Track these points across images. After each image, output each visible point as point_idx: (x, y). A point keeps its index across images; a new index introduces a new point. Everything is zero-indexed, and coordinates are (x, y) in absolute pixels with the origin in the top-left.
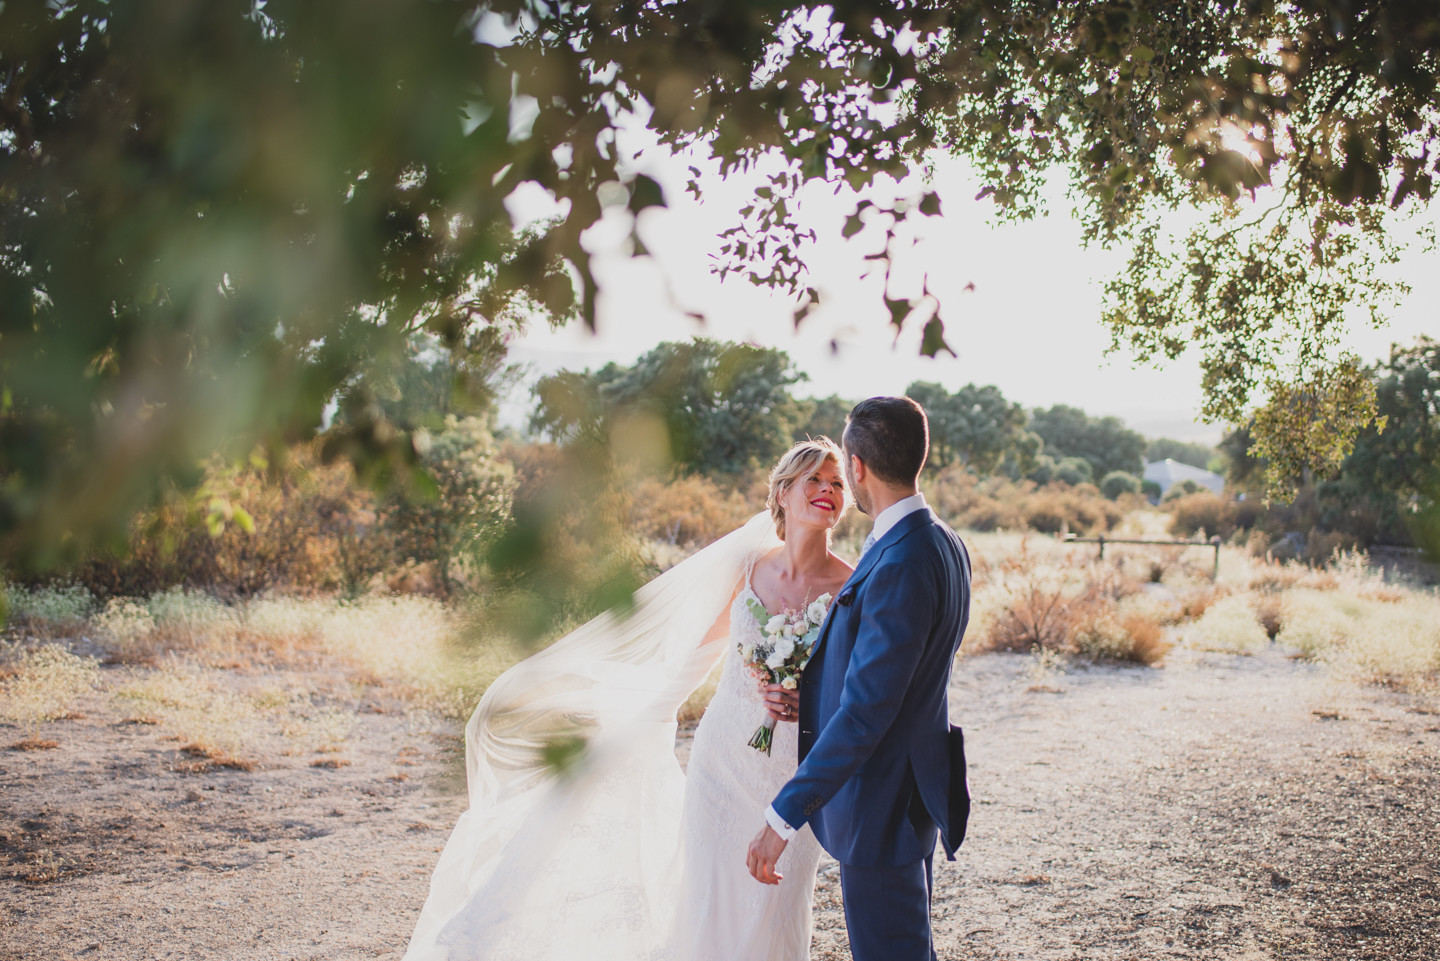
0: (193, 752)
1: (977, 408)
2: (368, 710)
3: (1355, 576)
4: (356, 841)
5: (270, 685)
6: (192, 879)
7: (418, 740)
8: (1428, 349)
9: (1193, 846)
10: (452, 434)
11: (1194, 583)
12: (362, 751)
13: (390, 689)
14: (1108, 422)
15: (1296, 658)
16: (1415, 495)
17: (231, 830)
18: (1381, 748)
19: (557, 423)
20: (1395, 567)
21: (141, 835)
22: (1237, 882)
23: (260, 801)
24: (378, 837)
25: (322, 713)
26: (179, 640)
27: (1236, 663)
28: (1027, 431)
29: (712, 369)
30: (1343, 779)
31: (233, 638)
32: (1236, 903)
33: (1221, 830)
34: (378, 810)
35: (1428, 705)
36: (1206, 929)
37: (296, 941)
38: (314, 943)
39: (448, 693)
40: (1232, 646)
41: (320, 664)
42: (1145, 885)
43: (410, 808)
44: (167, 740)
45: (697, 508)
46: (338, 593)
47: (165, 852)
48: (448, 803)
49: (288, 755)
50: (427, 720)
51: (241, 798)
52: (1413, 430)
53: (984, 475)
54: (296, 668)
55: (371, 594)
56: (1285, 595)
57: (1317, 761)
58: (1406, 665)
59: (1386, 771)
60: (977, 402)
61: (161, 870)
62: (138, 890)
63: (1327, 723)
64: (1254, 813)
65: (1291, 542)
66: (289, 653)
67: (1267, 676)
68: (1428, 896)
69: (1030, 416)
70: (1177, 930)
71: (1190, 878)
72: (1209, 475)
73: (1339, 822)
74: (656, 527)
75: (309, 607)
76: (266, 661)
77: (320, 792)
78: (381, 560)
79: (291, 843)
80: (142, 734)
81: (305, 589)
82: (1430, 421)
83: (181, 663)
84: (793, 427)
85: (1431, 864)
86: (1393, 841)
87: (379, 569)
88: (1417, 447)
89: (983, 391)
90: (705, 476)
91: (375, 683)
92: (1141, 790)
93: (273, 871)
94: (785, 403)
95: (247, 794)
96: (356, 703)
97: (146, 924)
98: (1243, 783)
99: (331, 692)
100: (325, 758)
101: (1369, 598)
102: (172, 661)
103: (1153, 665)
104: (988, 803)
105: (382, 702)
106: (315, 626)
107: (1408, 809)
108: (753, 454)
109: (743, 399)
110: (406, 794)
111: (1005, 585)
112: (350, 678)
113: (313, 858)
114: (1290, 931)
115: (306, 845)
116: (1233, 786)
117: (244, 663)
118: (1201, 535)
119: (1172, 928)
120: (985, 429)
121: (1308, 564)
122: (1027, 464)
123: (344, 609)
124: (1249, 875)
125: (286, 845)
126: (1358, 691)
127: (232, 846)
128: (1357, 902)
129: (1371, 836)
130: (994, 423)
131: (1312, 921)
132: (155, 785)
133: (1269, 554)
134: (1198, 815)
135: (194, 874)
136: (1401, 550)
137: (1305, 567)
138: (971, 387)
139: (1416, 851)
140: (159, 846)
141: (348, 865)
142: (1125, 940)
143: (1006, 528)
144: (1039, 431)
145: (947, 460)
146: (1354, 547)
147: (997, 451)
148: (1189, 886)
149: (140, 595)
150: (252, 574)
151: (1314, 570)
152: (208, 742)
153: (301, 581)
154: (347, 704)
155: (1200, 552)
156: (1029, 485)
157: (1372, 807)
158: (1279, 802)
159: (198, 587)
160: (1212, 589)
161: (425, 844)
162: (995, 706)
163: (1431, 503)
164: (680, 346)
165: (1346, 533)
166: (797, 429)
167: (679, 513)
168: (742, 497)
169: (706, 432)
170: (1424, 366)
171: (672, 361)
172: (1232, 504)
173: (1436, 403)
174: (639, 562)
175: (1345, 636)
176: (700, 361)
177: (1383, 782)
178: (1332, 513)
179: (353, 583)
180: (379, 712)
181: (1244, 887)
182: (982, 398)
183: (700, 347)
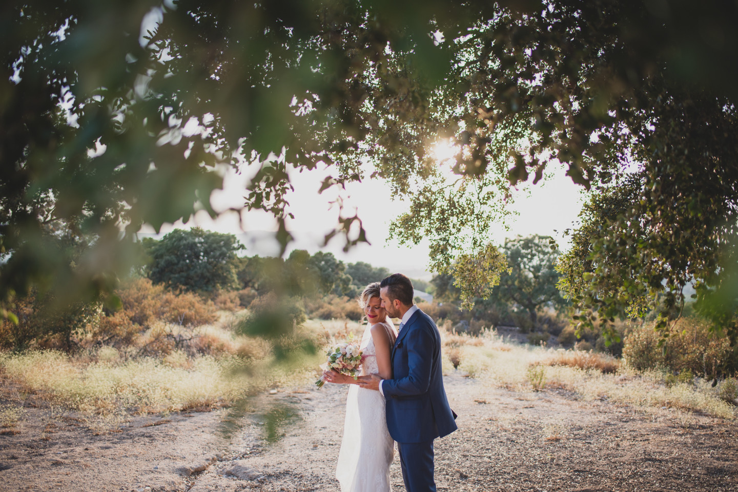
1: (323, 263)
2: (28, 405)
3: (491, 340)
4: (25, 471)
7: (56, 420)
8: (521, 240)
12: (26, 426)
13: (40, 396)
14: (382, 270)
15: (467, 377)
16: (516, 304)
18: (504, 416)
20: (509, 336)
22: (445, 478)
24: (37, 469)
25: (6, 408)
28: (345, 274)
29: (201, 243)
30: (489, 430)
32: (444, 488)
34: (36, 455)
35: (524, 397)
39: (71, 397)
41: (5, 383)
43: (52, 454)
45: (192, 308)
46: (13, 348)
48: (72, 451)
50: (60, 410)
52: (514, 275)
53: (326, 294)
55: (30, 349)
56: (461, 348)
57: (477, 422)
58: (514, 379)
59: (507, 426)
60: (323, 260)
63: (481, 405)
64: (451, 446)
65: (463, 325)
67: (454, 385)
68: (527, 481)
69: (346, 267)
72: (426, 293)
73: (488, 449)
74: (173, 317)
77: (5, 447)
78: (35, 332)
82: (522, 272)
84: (237, 270)
85: (527, 467)
86: (511, 457)
87: (34, 336)
88: (516, 283)
89: (326, 255)
90: (195, 293)
91: (33, 392)
94: (234, 259)
96: (23, 402)
99: (10, 397)
100: (7, 430)
101: (497, 349)
104: (332, 445)
105: (36, 402)
106: (1, 364)
107: (517, 442)
108: (218, 283)
109: (214, 257)
110: (50, 447)
112: (19, 390)
120: (326, 273)
121: (470, 334)
122: (345, 289)
123: (17, 356)
124: (450, 474)
126: (494, 391)
128: (497, 484)
129: (502, 455)
130: (330, 269)
133: (454, 330)
136: (510, 328)
137: (469, 336)
138: (320, 253)
139: (521, 461)
141: (21, 483)
143: (336, 318)
144: (350, 274)
145: (309, 286)
146: (492, 327)
147: (332, 283)
151: (474, 338)
156: (346, 298)
157: (501, 442)
161: (61, 471)
162: (333, 400)
163: (522, 308)
164: (184, 232)
165: (487, 321)
166: (239, 272)
167: (183, 310)
168: (213, 303)
169: (196, 272)
170: (520, 248)
171: (181, 239)
172: (437, 307)
173: (524, 264)
174: (164, 333)
175: (487, 366)
176: (194, 239)
177: (506, 431)
178: (480, 312)
179: (20, 343)
180: (35, 407)
181: (448, 480)
182: (325, 258)
183: (194, 232)
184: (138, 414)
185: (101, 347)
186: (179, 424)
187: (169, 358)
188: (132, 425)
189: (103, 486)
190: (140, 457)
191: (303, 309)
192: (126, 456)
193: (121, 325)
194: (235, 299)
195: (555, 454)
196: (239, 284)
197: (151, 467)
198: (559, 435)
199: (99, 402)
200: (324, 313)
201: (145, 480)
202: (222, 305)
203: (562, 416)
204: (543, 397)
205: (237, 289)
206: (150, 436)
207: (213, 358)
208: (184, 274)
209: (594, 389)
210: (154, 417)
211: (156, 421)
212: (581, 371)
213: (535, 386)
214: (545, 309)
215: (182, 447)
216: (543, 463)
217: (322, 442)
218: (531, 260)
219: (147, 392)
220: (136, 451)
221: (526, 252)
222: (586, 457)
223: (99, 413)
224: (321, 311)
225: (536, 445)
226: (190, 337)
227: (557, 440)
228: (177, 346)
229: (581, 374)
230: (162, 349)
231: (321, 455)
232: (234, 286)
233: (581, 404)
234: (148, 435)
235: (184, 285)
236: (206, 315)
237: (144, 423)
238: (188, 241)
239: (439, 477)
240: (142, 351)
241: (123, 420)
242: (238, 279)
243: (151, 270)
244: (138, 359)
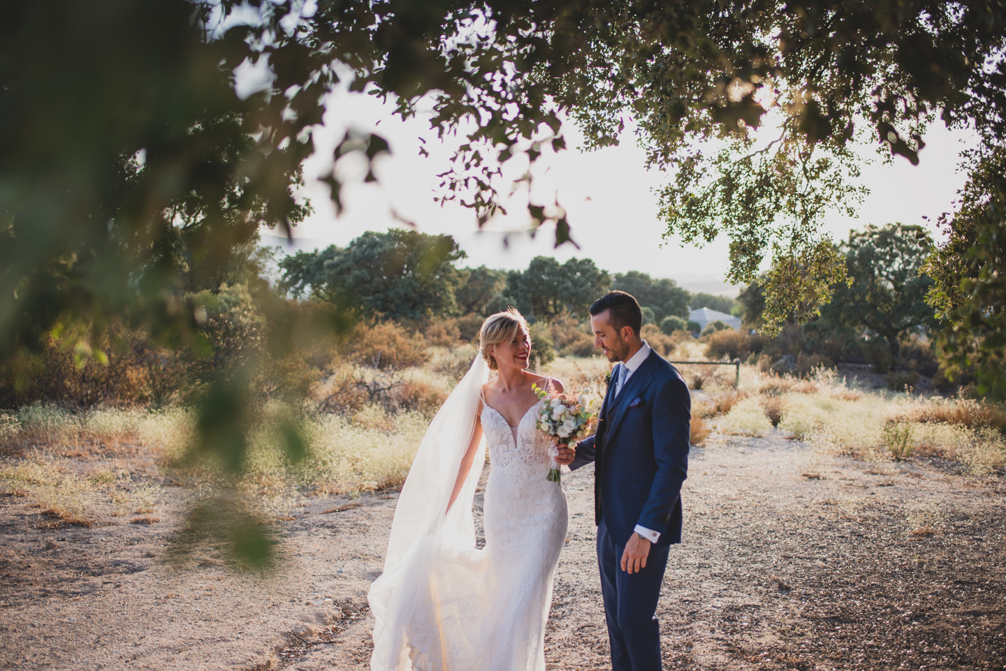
0: (50, 515)
1: (578, 274)
2: (170, 484)
3: (828, 384)
4: (164, 574)
5: (102, 468)
6: (51, 603)
8: (875, 233)
9: (727, 566)
10: (225, 295)
11: (723, 390)
12: (167, 512)
13: (185, 470)
14: (665, 283)
15: (791, 439)
16: (867, 330)
17: (77, 569)
18: (847, 497)
19: (298, 285)
20: (855, 377)
21: (14, 573)
22: (756, 589)
23: (97, 548)
24: (179, 571)
25: (138, 486)
26: (39, 438)
27: (752, 443)
29: (402, 249)
30: (824, 519)
31: (77, 436)
32: (756, 603)
33: (745, 554)
34: (178, 553)
35: (878, 469)
36: (736, 621)
37: (123, 644)
38: (136, 645)
40: (749, 431)
41: (137, 453)
42: (696, 592)
43: (200, 551)
44: (32, 507)
45: (392, 343)
46: (149, 404)
47: (31, 585)
49: (116, 516)
50: (211, 490)
51: (83, 546)
52: (864, 287)
53: (583, 320)
54: (120, 456)
55: (171, 405)
56: (783, 397)
57: (806, 507)
58: (863, 443)
59: (851, 513)
60: (578, 270)
61: (29, 597)
62: (13, 611)
63: (813, 481)
64: (766, 542)
65: (786, 361)
66: (116, 446)
67: (772, 451)
68: (881, 596)
69: (613, 279)
70: (717, 622)
71: (725, 587)
72: (732, 317)
73: (822, 548)
74: (364, 357)
75: (129, 414)
76: (99, 451)
77: (138, 541)
78: (178, 381)
79: (119, 577)
80: (15, 503)
81: (126, 402)
82: (876, 281)
83: (41, 454)
84: (455, 288)
85: (882, 574)
86: (857, 560)
87: (176, 387)
88: (868, 298)
89: (582, 262)
90: (397, 322)
91: (175, 466)
92: (691, 528)
93: (107, 596)
94: (450, 272)
95: (88, 543)
96: (162, 479)
97: (19, 635)
98: (758, 523)
99: (145, 472)
100: (142, 517)
101: (838, 398)
102: (34, 453)
103: (698, 445)
104: (590, 539)
105: (180, 479)
106: (133, 426)
107: (866, 538)
108: (429, 307)
109: (421, 270)
110: (197, 541)
111: (599, 393)
112: (157, 462)
113: (134, 586)
114: (792, 621)
115: (129, 577)
116: (752, 525)
117: (85, 453)
118: (727, 358)
119: (714, 621)
120: (584, 288)
121: (797, 376)
123: (153, 415)
124: (764, 584)
125: (115, 578)
126: (832, 460)
127: (78, 579)
128: (835, 600)
129: (843, 556)
130: (590, 284)
131: (805, 614)
132: (24, 538)
133: (771, 370)
134: (729, 545)
135: (52, 599)
136: (858, 366)
137: (795, 379)
138: (574, 260)
139: (872, 565)
140: (27, 581)
141: (158, 591)
142: (683, 630)
145: (558, 309)
146: (830, 365)
148: (725, 593)
149: (11, 408)
150: (89, 392)
151: (801, 380)
152: (61, 509)
153: (123, 396)
154: (156, 480)
155: (727, 370)
157: (843, 537)
158: (782, 535)
159: (52, 402)
160: (735, 393)
161: (211, 575)
163: (877, 335)
164: (379, 235)
165: (823, 356)
166: (458, 290)
167: (379, 347)
168: (421, 335)
169: (397, 292)
170: (872, 244)
171: (374, 245)
172: (747, 336)
173: (880, 269)
174: (353, 380)
175: (822, 423)
176: (392, 244)
177: (849, 520)
178: (813, 342)
179: (159, 397)
180: (178, 485)
181: (761, 593)
182: (581, 268)
183: (393, 234)
184: (316, 494)
185: (266, 401)
186: (372, 509)
187: (360, 416)
188: (308, 510)
189: (267, 596)
190: (318, 555)
191: (550, 342)
192: (299, 555)
193: (292, 370)
194: (453, 329)
195: (926, 555)
196: (459, 308)
197: (334, 570)
198: (932, 527)
199: (264, 478)
200: (581, 346)
201: (325, 589)
202: (436, 339)
203: (938, 498)
204: (907, 469)
205: (457, 315)
206: (332, 527)
207: (422, 415)
208: (381, 296)
209: (988, 456)
210: (338, 499)
211: (341, 505)
212: (967, 430)
213: (895, 452)
214: (913, 336)
215: (376, 542)
216: (906, 570)
217: (575, 535)
218: (889, 263)
219: (329, 463)
220: (312, 548)
221: (883, 250)
222: (974, 561)
223: (263, 494)
224: (577, 343)
225: (896, 542)
226: (390, 384)
227: (929, 534)
228: (371, 398)
229: (966, 435)
230: (350, 403)
231: (573, 554)
232: (451, 311)
233: (967, 479)
234: (330, 524)
235: (380, 311)
236: (412, 353)
237: (325, 508)
238: (384, 248)
239: (748, 589)
240: (323, 405)
241: (295, 504)
242: (457, 300)
243: (334, 291)
244: (318, 417)
